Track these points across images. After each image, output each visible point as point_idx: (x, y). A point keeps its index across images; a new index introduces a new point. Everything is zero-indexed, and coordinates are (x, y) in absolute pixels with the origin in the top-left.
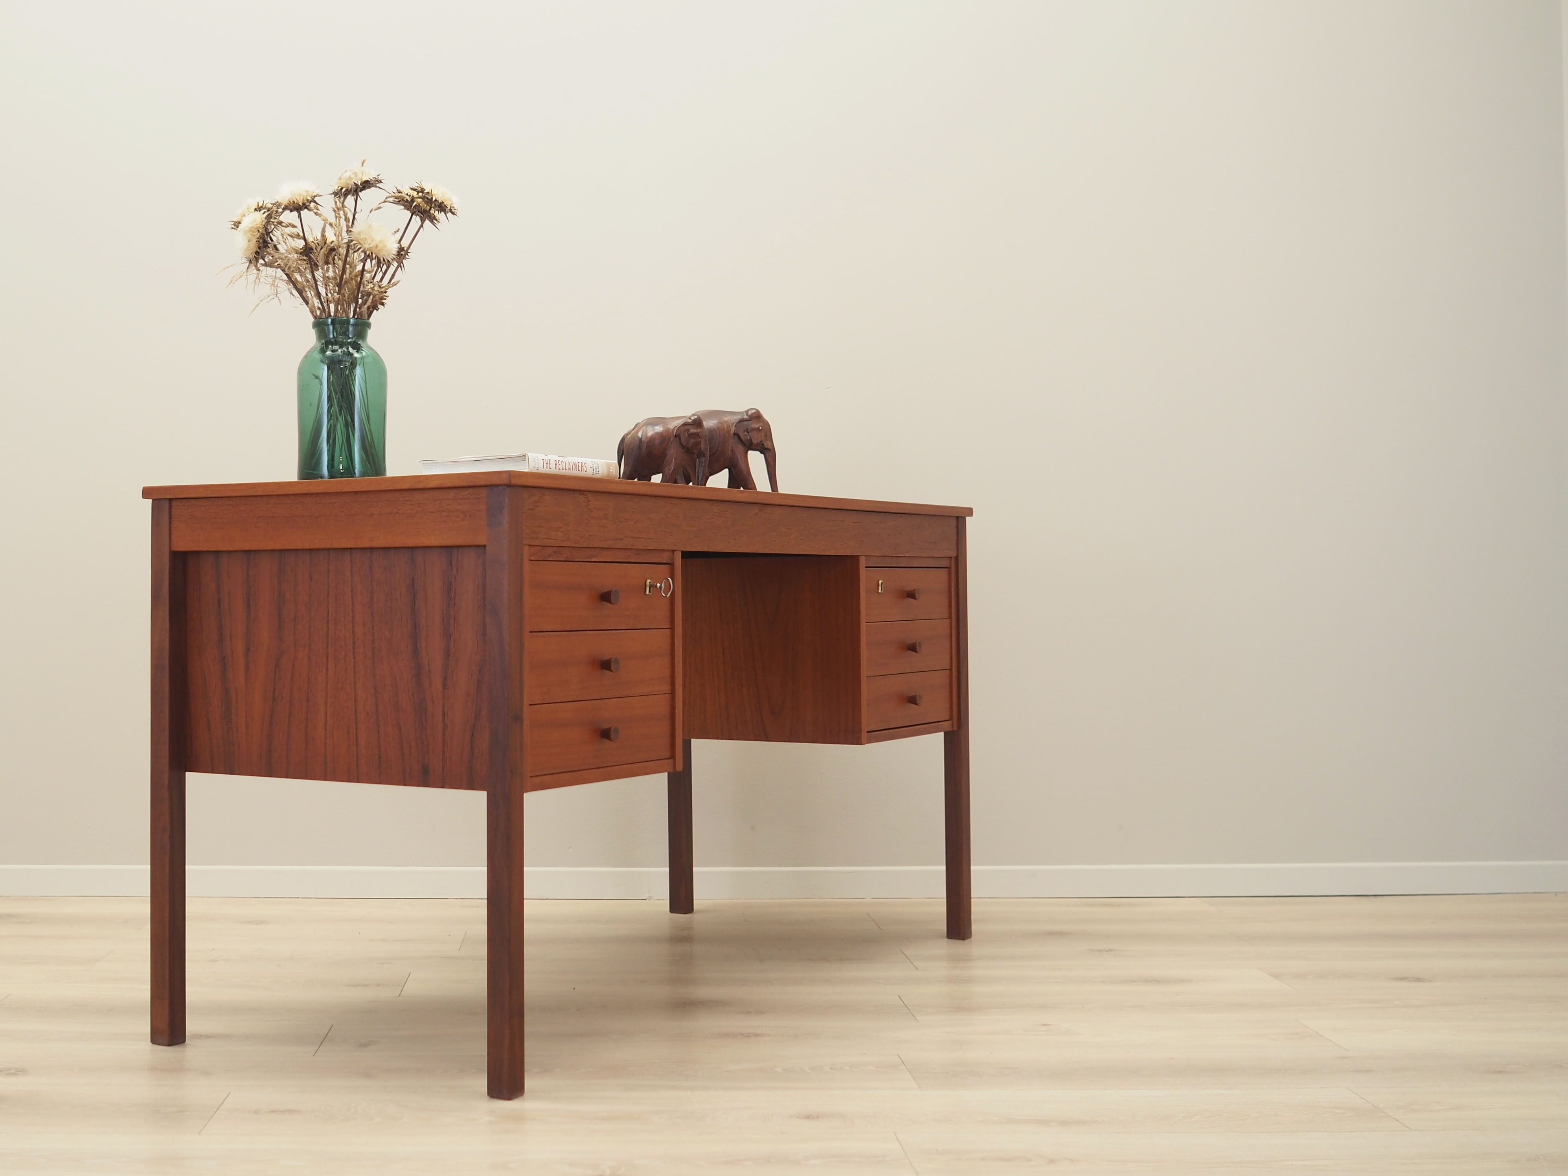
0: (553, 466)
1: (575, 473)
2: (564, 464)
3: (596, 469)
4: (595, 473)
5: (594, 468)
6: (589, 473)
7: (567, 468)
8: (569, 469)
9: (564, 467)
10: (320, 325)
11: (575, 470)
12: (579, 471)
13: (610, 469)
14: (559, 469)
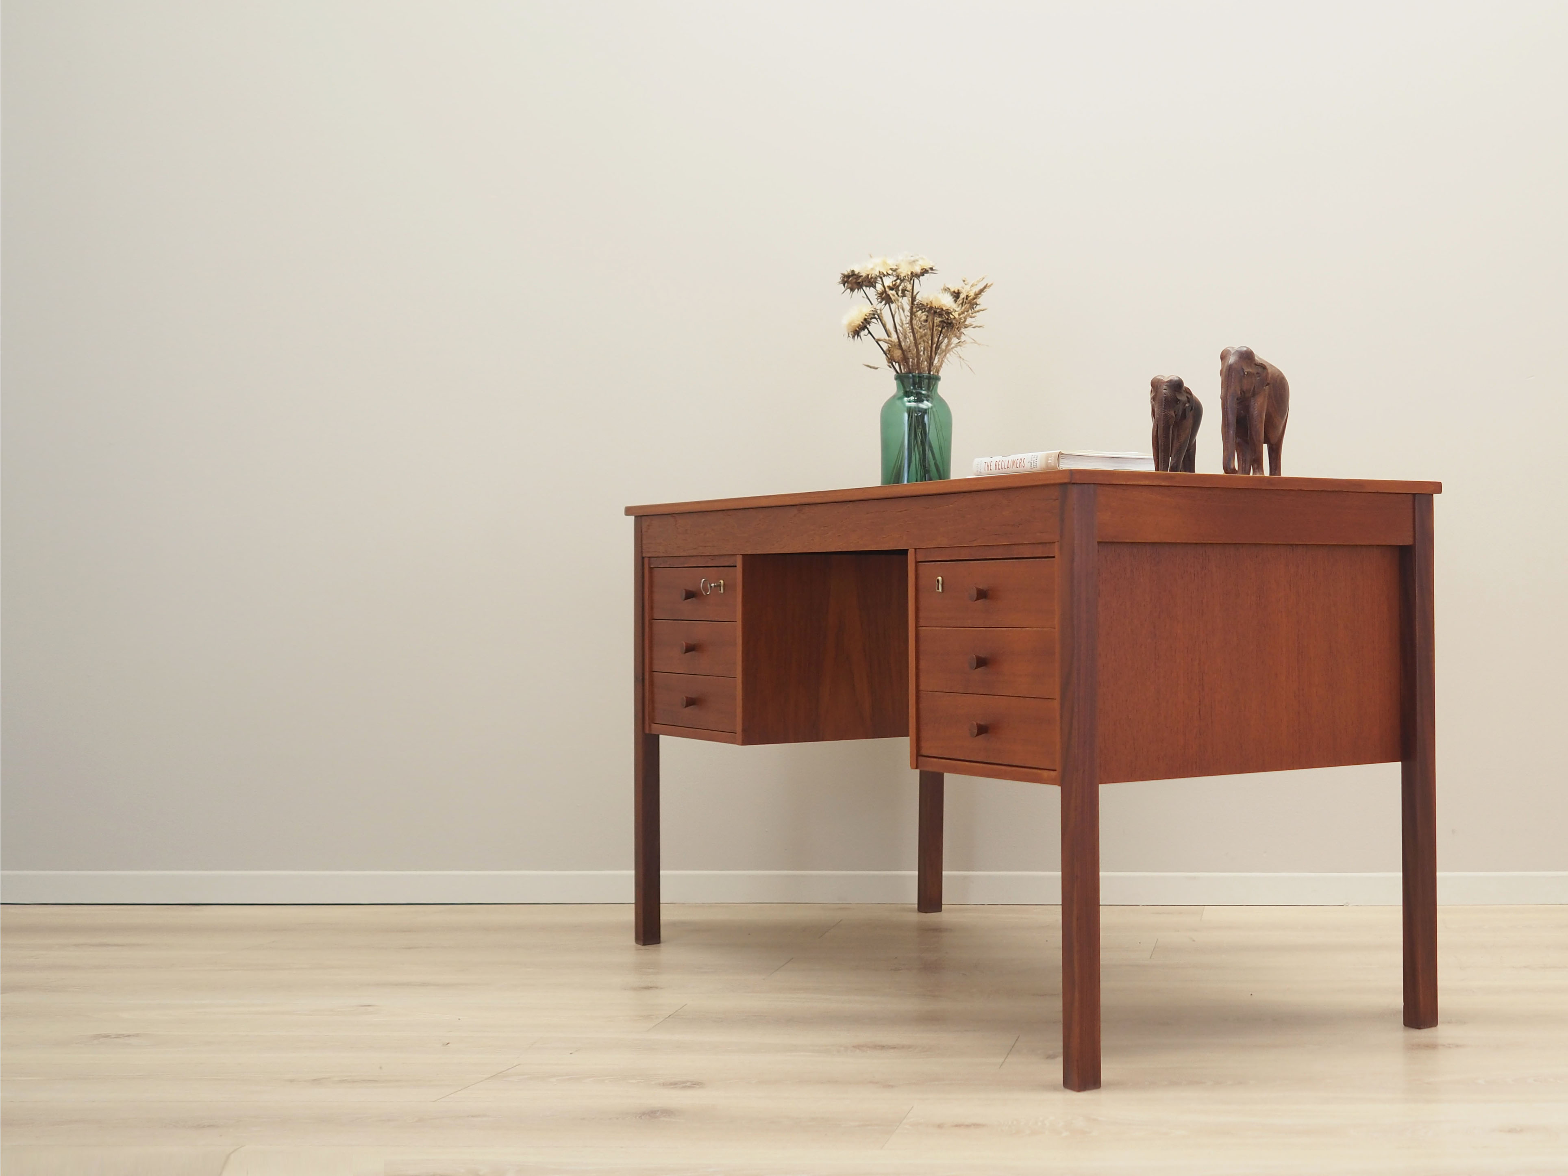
0: (993, 468)
1: (1014, 470)
2: (1003, 463)
3: (1034, 463)
4: (1033, 467)
5: (1032, 462)
6: (1027, 468)
7: (1006, 467)
8: (1008, 467)
9: (1003, 466)
10: (900, 377)
11: (1014, 467)
12: (1017, 467)
13: (1048, 460)
14: (999, 469)
